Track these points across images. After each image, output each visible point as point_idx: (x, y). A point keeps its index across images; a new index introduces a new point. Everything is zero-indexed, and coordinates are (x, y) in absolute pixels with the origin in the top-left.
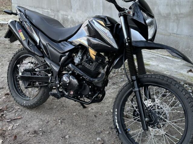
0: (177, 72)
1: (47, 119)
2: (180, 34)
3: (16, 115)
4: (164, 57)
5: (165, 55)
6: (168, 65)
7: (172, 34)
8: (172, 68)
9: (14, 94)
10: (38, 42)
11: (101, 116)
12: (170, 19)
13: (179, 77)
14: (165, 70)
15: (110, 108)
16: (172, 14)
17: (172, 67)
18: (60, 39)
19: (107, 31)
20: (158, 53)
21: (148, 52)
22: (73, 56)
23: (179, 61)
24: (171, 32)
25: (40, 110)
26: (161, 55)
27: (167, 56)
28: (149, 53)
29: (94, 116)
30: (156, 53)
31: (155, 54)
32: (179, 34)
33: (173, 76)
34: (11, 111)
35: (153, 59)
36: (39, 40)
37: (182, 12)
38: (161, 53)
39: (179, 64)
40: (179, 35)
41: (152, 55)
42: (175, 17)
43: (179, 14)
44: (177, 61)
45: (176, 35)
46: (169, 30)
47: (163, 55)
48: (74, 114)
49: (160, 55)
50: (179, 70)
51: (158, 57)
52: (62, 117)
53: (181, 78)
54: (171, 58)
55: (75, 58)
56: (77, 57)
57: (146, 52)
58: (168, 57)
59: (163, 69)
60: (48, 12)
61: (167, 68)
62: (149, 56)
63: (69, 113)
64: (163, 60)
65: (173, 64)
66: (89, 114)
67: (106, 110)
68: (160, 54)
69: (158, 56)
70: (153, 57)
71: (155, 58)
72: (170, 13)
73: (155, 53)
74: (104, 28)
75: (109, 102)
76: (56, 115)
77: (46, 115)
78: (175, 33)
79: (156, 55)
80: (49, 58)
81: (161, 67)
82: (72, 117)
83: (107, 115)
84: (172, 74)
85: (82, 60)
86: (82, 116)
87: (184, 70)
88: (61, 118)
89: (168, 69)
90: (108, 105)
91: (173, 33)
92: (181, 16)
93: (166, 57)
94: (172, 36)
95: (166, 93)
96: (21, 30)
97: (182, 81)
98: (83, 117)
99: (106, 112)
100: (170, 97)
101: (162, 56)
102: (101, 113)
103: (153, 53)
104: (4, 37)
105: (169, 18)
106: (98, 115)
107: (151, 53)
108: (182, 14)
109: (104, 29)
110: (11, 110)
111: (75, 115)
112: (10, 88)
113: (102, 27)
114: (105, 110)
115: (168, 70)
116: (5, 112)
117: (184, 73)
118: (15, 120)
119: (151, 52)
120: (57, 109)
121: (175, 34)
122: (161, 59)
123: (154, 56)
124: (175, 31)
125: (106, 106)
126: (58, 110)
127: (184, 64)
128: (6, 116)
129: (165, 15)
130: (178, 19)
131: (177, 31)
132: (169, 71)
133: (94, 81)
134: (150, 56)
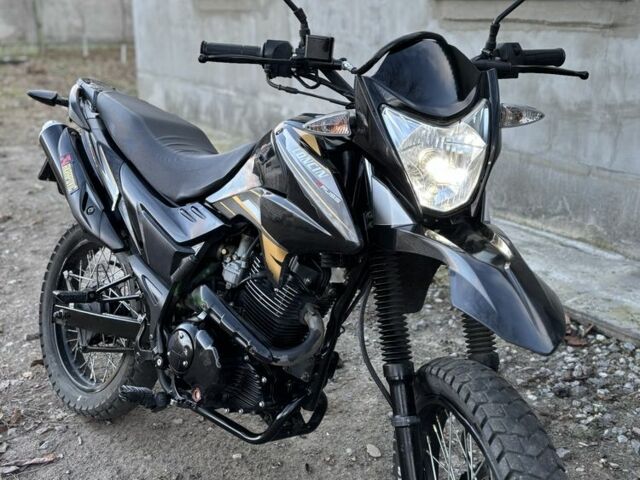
0: (610, 300)
1: (141, 470)
2: (623, 172)
3: (43, 446)
4: (569, 242)
5: (571, 238)
6: (579, 274)
7: (595, 171)
8: (595, 286)
9: (54, 368)
10: (115, 199)
11: (329, 468)
12: (587, 121)
13: (615, 323)
14: (568, 294)
15: (366, 437)
16: (595, 106)
17: (594, 282)
18: (182, 194)
19: (324, 174)
20: (549, 228)
21: (517, 225)
22: (218, 254)
23: (619, 261)
24: (590, 164)
25: (128, 429)
26: (558, 235)
27: (579, 240)
28: (520, 229)
29: (304, 466)
30: (542, 230)
31: (537, 232)
32: (617, 172)
33: (596, 318)
34: (30, 430)
35: (531, 251)
36: (117, 193)
37: (629, 98)
38: (559, 231)
39: (617, 270)
40: (620, 174)
41: (529, 236)
42: (608, 116)
43: (622, 106)
44: (609, 260)
45: (607, 173)
46: (585, 156)
47: (566, 237)
48: (234, 456)
49: (556, 237)
50: (617, 294)
51: (549, 243)
52: (190, 464)
53: (626, 325)
54: (589, 249)
55: (226, 263)
56: (232, 260)
57: (509, 223)
58: (580, 245)
59: (562, 289)
60: (227, 95)
61: (578, 284)
62: (518, 237)
63: (220, 452)
64: (563, 254)
65: (596, 269)
66: (286, 457)
67: (350, 446)
68: (553, 233)
69: (548, 238)
70: (531, 244)
71: (538, 246)
72: (589, 103)
73: (537, 228)
74: (316, 163)
75: (367, 411)
76: (173, 455)
77: (139, 453)
78: (606, 167)
79: (542, 236)
80: (143, 259)
81: (555, 280)
82: (227, 468)
83: (350, 466)
84: (593, 309)
86: (261, 466)
87: (635, 296)
88: (189, 468)
89: (580, 289)
90: (359, 422)
91: (598, 168)
92: (626, 110)
93: (574, 243)
94: (596, 178)
95: (570, 381)
96: (69, 158)
97: (627, 336)
98: (265, 470)
99: (349, 451)
100: (584, 399)
101: (561, 239)
102: (332, 457)
103: (531, 230)
104: (37, 178)
105: (585, 118)
106: (318, 463)
107: (524, 228)
108: (630, 104)
109: (314, 167)
110: (32, 426)
111: (238, 459)
112: (45, 345)
113: (310, 157)
114: (346, 445)
115: (579, 293)
116: (10, 431)
117: (634, 304)
118: (33, 469)
119: (525, 224)
120: (182, 430)
121: (605, 170)
122: (559, 250)
123: (536, 239)
124: (606, 160)
125: (354, 425)
126: (185, 436)
127: (635, 269)
128: (8, 448)
129: (573, 108)
130: (616, 122)
131: (613, 159)
132: (582, 296)
133: (276, 360)
134: (522, 239)
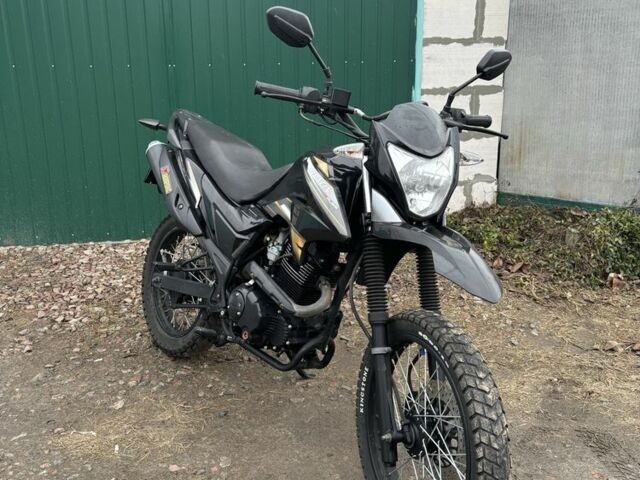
85: (282, 253)
